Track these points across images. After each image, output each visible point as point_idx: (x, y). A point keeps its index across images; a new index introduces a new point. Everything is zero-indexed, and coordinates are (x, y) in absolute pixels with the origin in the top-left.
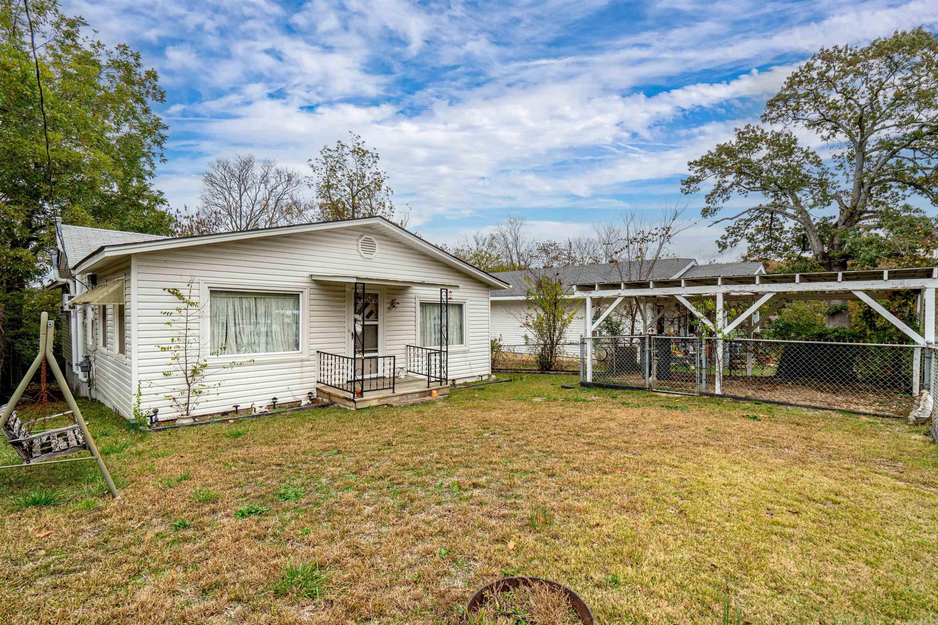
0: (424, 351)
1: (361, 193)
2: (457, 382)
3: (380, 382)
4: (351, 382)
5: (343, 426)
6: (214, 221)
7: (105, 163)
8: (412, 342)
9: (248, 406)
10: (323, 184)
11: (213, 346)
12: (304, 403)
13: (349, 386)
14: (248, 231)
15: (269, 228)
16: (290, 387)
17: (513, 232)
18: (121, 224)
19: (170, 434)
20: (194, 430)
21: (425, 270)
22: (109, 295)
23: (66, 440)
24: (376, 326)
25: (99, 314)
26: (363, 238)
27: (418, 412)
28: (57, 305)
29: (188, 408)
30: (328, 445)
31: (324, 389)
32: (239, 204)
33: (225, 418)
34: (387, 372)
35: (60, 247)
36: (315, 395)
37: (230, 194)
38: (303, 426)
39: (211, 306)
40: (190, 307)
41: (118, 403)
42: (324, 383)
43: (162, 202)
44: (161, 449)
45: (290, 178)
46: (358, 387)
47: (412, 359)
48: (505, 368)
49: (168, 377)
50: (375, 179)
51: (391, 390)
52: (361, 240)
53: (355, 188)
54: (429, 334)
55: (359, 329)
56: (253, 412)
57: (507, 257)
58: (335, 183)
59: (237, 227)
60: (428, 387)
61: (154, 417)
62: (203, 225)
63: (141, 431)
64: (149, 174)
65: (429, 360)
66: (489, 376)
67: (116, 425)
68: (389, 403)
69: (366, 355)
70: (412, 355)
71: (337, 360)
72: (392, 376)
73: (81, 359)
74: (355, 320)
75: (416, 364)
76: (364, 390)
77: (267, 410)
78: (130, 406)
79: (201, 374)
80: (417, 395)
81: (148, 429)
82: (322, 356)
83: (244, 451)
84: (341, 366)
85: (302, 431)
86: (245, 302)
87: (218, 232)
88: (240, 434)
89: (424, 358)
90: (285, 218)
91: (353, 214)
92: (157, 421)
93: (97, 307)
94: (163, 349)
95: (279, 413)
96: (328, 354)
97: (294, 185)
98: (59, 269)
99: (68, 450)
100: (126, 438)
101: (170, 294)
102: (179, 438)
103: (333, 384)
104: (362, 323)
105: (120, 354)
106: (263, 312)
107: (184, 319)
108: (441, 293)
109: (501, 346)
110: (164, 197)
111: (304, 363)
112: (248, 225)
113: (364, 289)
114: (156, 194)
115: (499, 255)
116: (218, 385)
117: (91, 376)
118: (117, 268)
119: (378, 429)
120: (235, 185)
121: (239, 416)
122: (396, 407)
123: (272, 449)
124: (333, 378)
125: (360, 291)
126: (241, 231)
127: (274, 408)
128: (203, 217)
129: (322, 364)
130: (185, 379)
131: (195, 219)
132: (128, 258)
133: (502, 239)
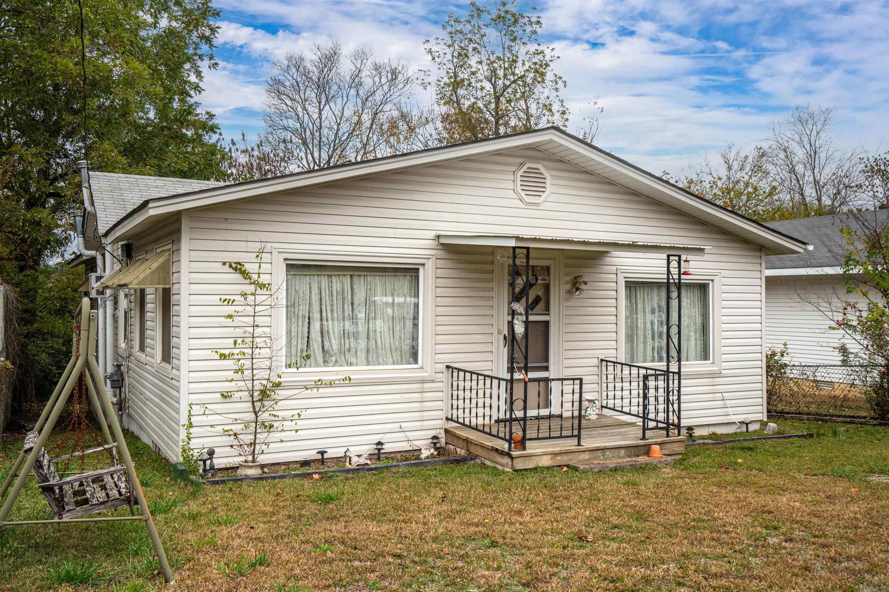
0: (634, 371)
1: (510, 90)
2: (697, 432)
3: (555, 424)
4: (504, 421)
5: (495, 498)
6: (281, 154)
7: (140, 76)
8: (610, 354)
9: (339, 452)
10: (446, 80)
11: (289, 355)
12: (425, 454)
13: (502, 429)
14: (329, 168)
15: (363, 162)
16: (403, 425)
17: (805, 139)
18: (159, 166)
19: (231, 490)
20: (264, 487)
21: (635, 221)
22: (152, 272)
23: (104, 488)
24: (547, 324)
25: (135, 302)
26: (524, 169)
27: (626, 483)
28: (81, 289)
29: (254, 451)
30: (473, 529)
31: (458, 432)
32: (318, 124)
33: (305, 470)
34: (567, 406)
35: (87, 204)
36: (443, 440)
37: (305, 109)
38: (428, 492)
39: (287, 290)
40: (259, 291)
41: (160, 437)
42: (457, 422)
43: (213, 129)
44: (222, 513)
45: (394, 73)
46: (518, 433)
47: (611, 385)
48: (794, 409)
49: (228, 400)
50: (535, 64)
51: (575, 441)
52: (521, 173)
53: (500, 83)
54: (641, 340)
55: (519, 329)
56: (347, 464)
57: (791, 190)
58: (466, 76)
59: (315, 162)
60: (644, 438)
61: (208, 462)
62: (267, 163)
63: (192, 482)
64: (195, 89)
65: (646, 387)
66: (764, 424)
67: (158, 471)
68: (572, 463)
69: (532, 375)
70: (611, 377)
71: (481, 382)
72: (576, 413)
73: (110, 370)
74: (513, 313)
75: (618, 394)
76: (528, 436)
77: (369, 462)
78: (176, 443)
79: (273, 397)
80: (623, 452)
81: (201, 480)
82: (455, 374)
83: (340, 526)
84: (488, 392)
85: (428, 502)
86: (336, 284)
87: (287, 172)
88: (332, 499)
89: (634, 385)
90: (387, 142)
91: (497, 128)
92: (212, 467)
93: (132, 292)
94: (223, 357)
95: (387, 467)
96: (465, 371)
97: (401, 86)
98: (84, 237)
99: (109, 504)
100: (174, 491)
101: (231, 271)
102: (245, 497)
103: (473, 423)
104: (524, 318)
105: (164, 364)
106: (363, 299)
107: (250, 310)
108: (669, 263)
109: (786, 365)
110: (215, 121)
111: (426, 385)
112: (330, 158)
113: (528, 257)
114: (204, 117)
115: (774, 188)
116: (296, 417)
117: (123, 395)
118: (161, 233)
119: (558, 508)
120: (311, 94)
121: (327, 469)
122: (585, 472)
123: (385, 528)
124: (473, 414)
125: (520, 262)
126: (321, 169)
127: (379, 459)
128: (267, 149)
129: (455, 388)
130: (250, 404)
131: (256, 153)
132: (177, 216)
133: (782, 155)
